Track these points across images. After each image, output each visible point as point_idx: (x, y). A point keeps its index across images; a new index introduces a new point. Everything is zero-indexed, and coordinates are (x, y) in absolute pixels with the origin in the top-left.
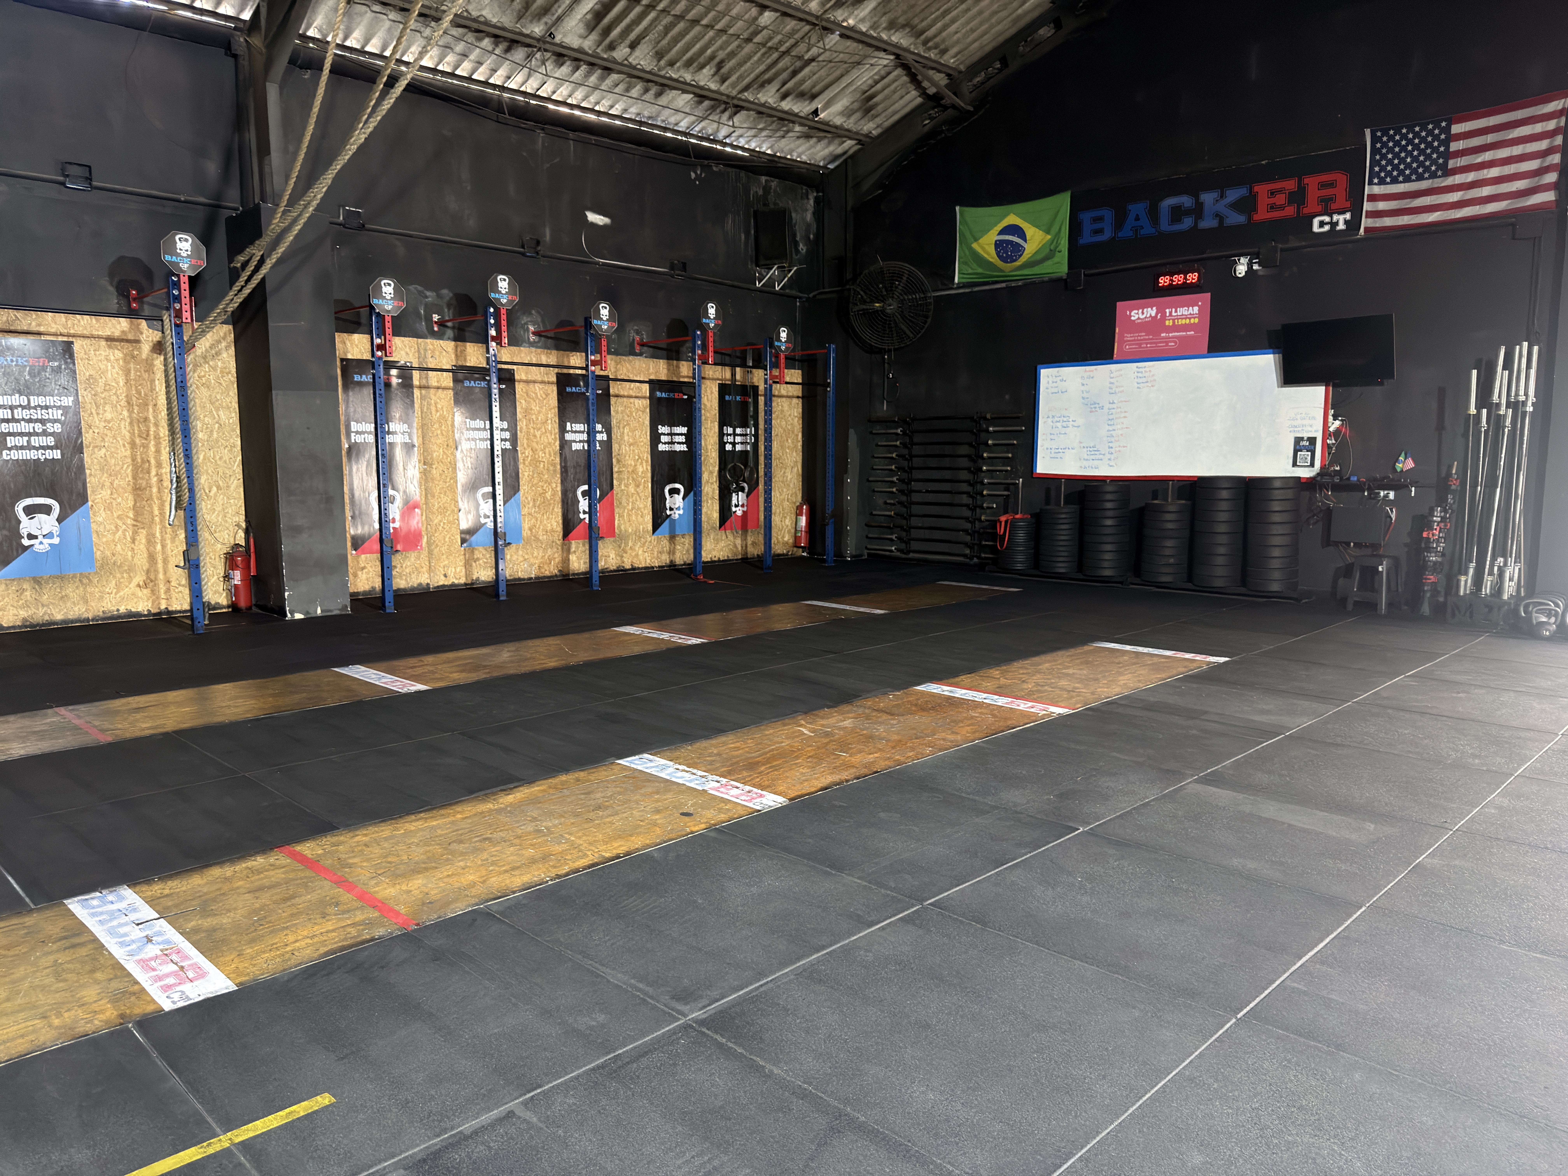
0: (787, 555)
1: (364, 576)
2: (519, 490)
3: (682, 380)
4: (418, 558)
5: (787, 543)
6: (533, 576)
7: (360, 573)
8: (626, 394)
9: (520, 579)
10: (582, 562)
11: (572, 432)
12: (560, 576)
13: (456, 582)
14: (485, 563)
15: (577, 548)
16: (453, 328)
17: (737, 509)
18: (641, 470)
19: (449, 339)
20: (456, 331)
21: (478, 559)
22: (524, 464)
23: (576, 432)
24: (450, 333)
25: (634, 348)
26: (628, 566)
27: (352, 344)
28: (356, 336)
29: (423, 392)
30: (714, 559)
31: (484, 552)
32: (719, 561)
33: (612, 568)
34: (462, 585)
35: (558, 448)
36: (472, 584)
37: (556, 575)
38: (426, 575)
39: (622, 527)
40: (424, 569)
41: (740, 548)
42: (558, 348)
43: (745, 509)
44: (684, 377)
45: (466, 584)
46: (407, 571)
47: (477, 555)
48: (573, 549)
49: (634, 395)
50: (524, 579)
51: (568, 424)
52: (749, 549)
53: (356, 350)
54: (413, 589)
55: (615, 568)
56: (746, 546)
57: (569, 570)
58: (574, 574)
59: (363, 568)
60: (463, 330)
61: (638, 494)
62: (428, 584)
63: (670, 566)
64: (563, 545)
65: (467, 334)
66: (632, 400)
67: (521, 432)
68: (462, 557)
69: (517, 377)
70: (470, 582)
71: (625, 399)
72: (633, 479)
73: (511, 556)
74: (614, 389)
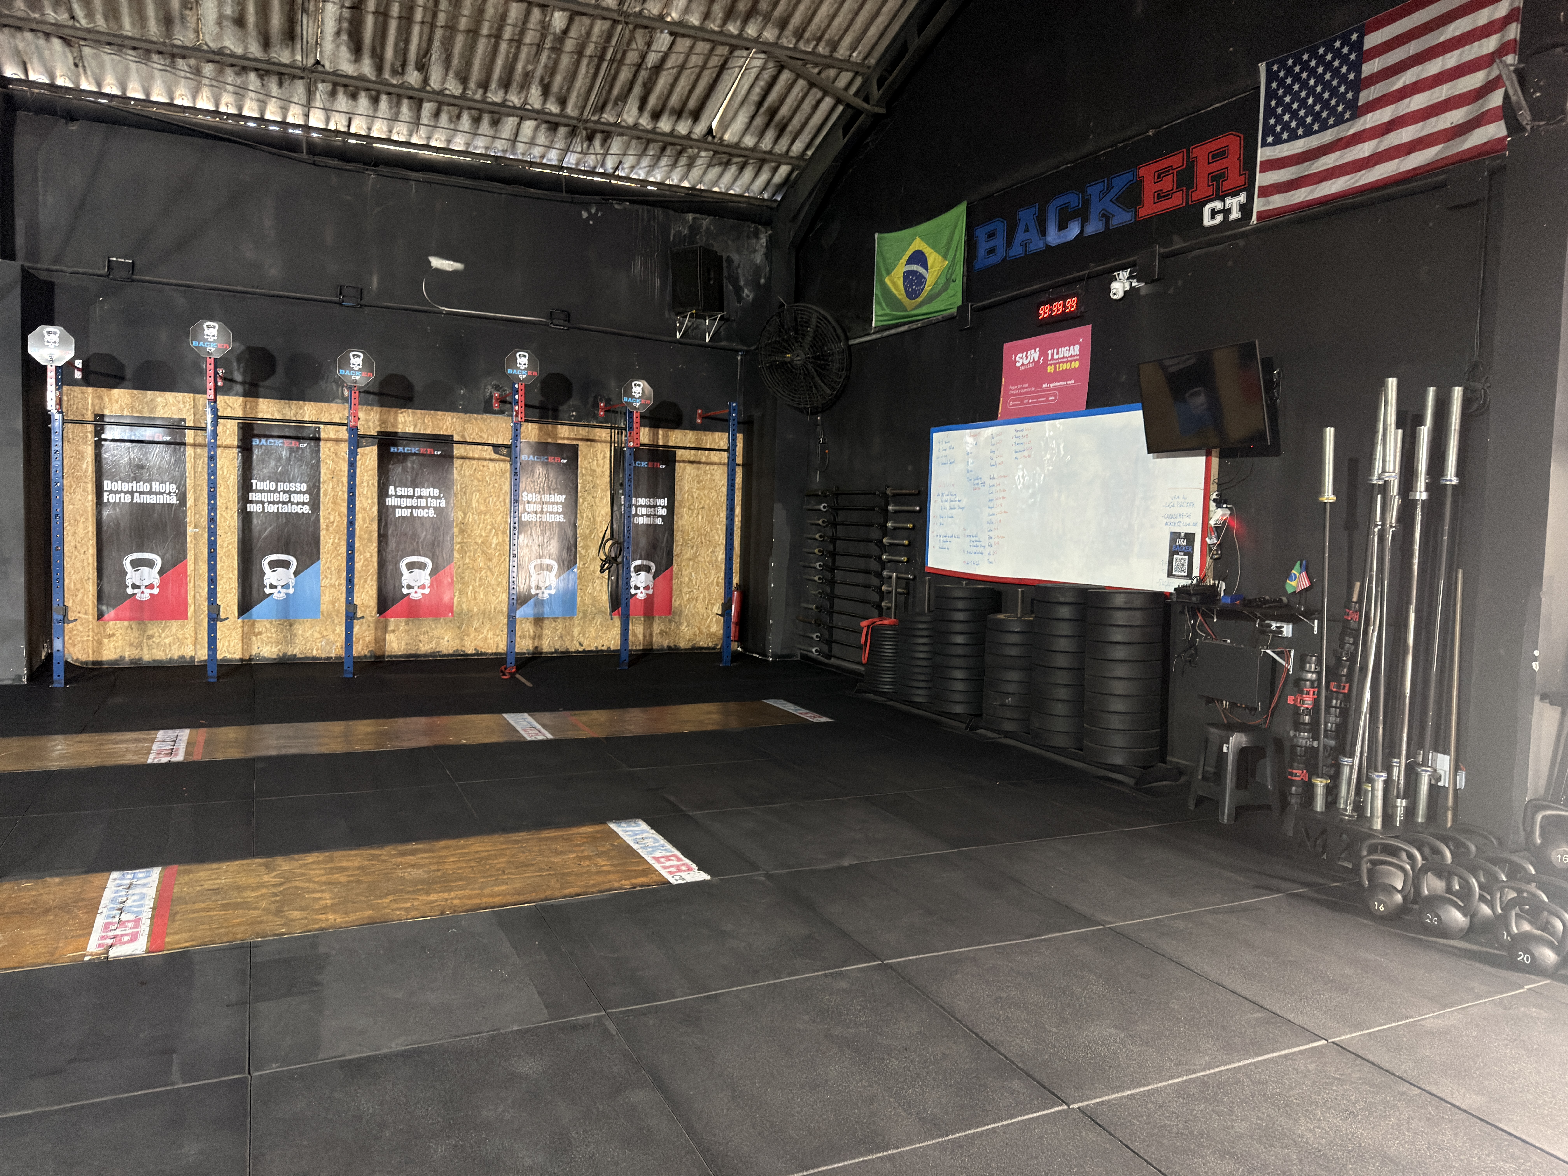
0: (714, 648)
1: (111, 645)
2: (319, 559)
3: (560, 442)
4: (182, 627)
5: (714, 634)
6: (333, 655)
7: (106, 641)
8: (476, 456)
9: (314, 658)
10: (403, 643)
11: (396, 496)
12: (370, 657)
13: (229, 656)
14: (268, 637)
15: (397, 626)
16: (243, 383)
17: (638, 591)
18: (495, 541)
19: (237, 394)
20: (247, 386)
21: (260, 633)
22: (327, 530)
23: (401, 497)
24: (239, 388)
25: (491, 405)
26: (470, 651)
27: (110, 400)
28: (116, 391)
29: (199, 450)
30: (600, 648)
31: (268, 626)
32: (608, 650)
33: (445, 652)
34: (236, 660)
35: (376, 513)
36: (250, 660)
37: (365, 656)
38: (192, 648)
39: (464, 606)
40: (189, 641)
41: (641, 637)
42: (382, 405)
43: (650, 592)
44: (563, 438)
45: (242, 660)
46: (167, 641)
47: (259, 627)
48: (391, 628)
49: (488, 457)
50: (320, 659)
51: (392, 488)
52: (654, 639)
53: (116, 407)
54: (171, 660)
55: (451, 652)
56: (651, 635)
57: (384, 652)
58: (390, 656)
59: (110, 636)
60: (256, 385)
61: (490, 569)
62: (192, 658)
63: (534, 653)
64: (377, 622)
65: (261, 390)
66: (485, 463)
67: (325, 495)
68: (240, 630)
69: (323, 435)
70: (248, 657)
71: (475, 462)
72: (483, 552)
73: (304, 631)
74: (458, 450)
